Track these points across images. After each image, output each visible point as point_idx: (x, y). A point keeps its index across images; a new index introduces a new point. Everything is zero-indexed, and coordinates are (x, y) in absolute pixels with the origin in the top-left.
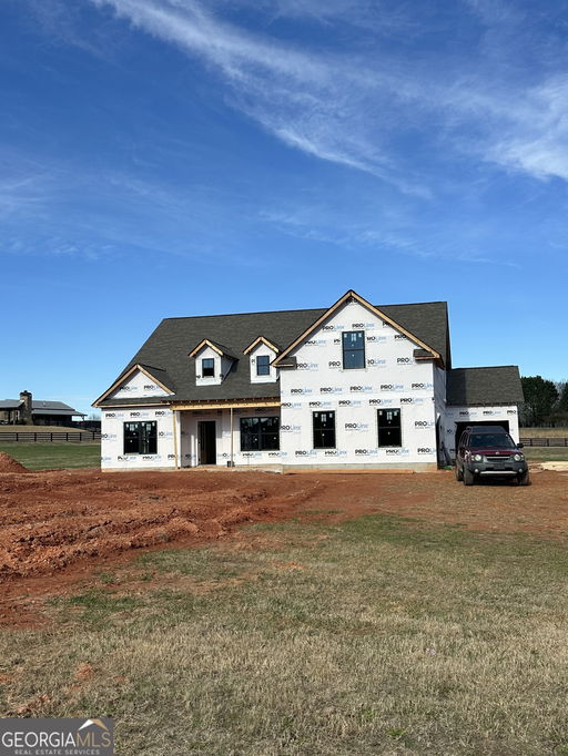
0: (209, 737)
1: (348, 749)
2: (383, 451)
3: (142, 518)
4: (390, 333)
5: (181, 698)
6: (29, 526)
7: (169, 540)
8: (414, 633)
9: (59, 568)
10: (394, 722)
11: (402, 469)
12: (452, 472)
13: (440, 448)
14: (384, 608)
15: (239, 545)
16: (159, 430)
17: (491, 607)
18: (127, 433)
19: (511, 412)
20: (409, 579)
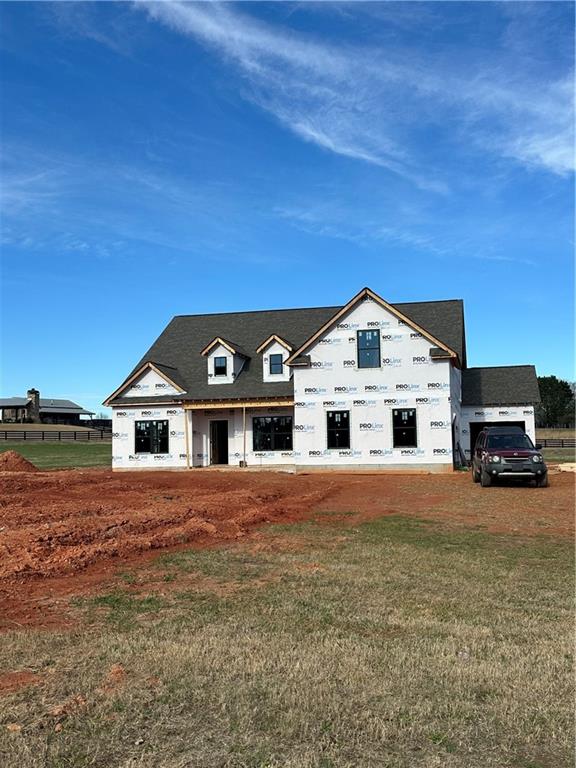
0: (248, 740)
1: (389, 754)
2: (398, 451)
3: (158, 518)
4: (406, 331)
5: (216, 701)
6: (46, 526)
7: (188, 541)
8: (444, 636)
9: (81, 569)
10: (432, 727)
11: (418, 470)
12: (468, 474)
13: (456, 449)
14: (412, 611)
15: (258, 546)
16: (171, 429)
17: (519, 611)
18: (138, 432)
19: (527, 412)
20: (434, 582)
